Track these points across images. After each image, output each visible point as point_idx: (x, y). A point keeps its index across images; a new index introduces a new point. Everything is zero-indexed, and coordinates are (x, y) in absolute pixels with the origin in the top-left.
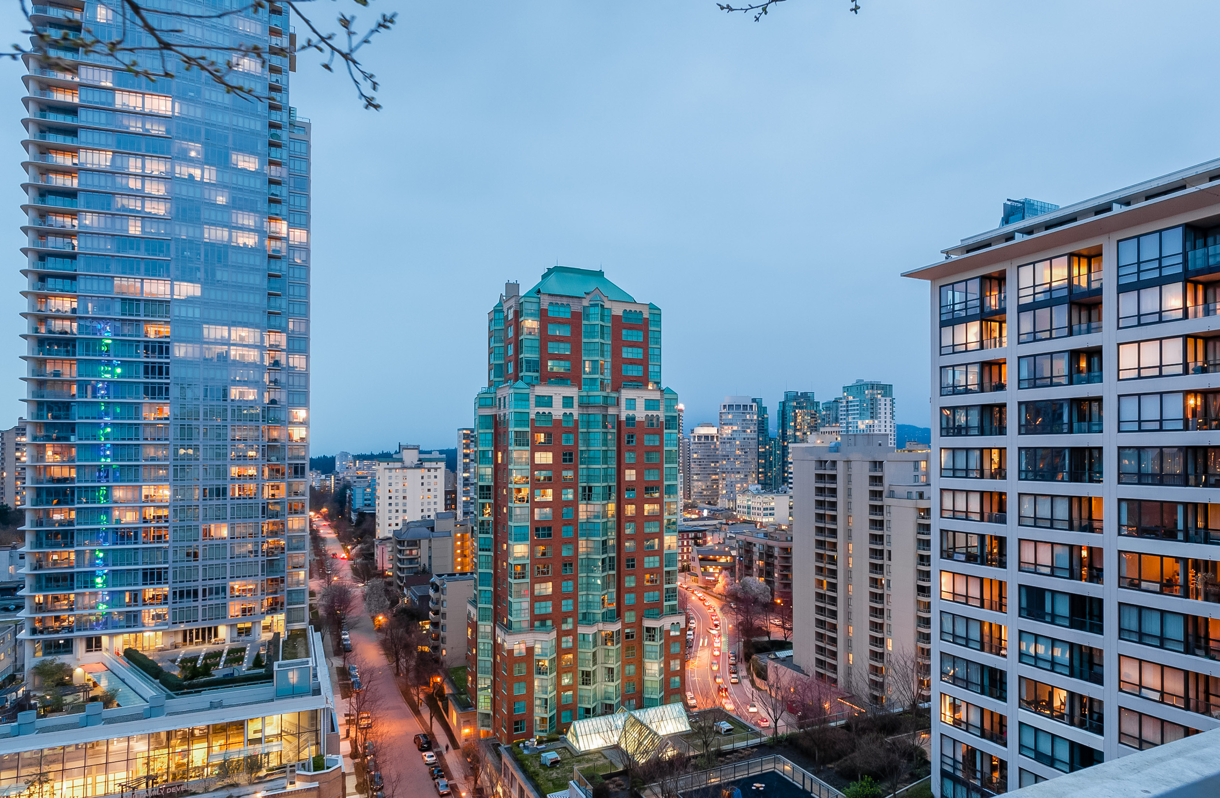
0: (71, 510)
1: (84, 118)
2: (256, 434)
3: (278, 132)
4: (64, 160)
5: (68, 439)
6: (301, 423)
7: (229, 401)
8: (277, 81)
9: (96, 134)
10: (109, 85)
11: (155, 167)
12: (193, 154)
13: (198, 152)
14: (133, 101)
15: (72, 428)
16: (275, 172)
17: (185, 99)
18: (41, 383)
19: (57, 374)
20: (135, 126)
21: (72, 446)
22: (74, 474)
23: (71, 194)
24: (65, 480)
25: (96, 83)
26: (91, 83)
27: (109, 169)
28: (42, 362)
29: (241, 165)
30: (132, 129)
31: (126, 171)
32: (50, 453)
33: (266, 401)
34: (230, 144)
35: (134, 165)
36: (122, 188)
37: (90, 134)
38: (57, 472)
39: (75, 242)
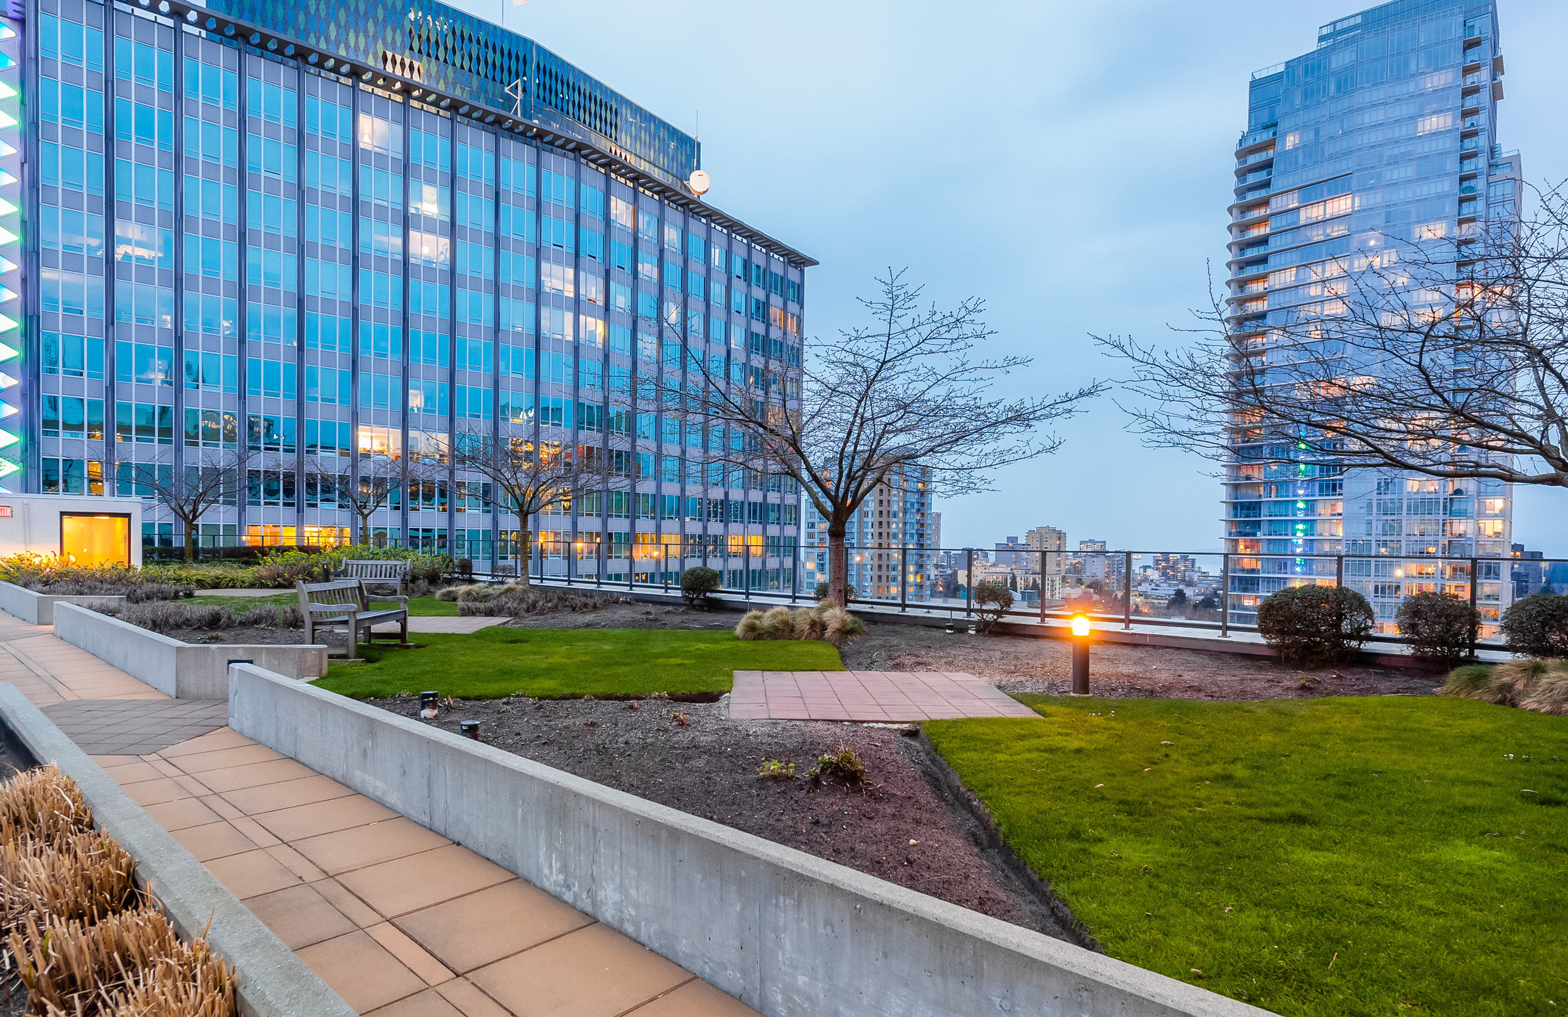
0: (1257, 597)
1: (1275, 244)
2: (1435, 528)
3: (1473, 183)
4: (1257, 288)
5: (1255, 535)
6: (1496, 515)
7: (1405, 493)
8: (1472, 124)
9: (1283, 255)
10: (1296, 205)
11: (1333, 269)
12: (1372, 243)
13: (1377, 240)
14: (1315, 212)
15: (1257, 525)
16: (1467, 230)
17: (1364, 190)
18: (1236, 487)
19: (1248, 478)
20: (1317, 235)
21: (1258, 541)
22: (1259, 567)
23: (1262, 316)
24: (1253, 571)
25: (1284, 209)
26: (1280, 210)
27: (1293, 284)
28: (1239, 468)
29: (1427, 235)
30: (1315, 239)
31: (1308, 281)
32: (1242, 547)
33: (1451, 491)
34: (1413, 218)
35: (1316, 273)
36: (1304, 299)
37: (1278, 256)
38: (1247, 563)
39: (1264, 359)
